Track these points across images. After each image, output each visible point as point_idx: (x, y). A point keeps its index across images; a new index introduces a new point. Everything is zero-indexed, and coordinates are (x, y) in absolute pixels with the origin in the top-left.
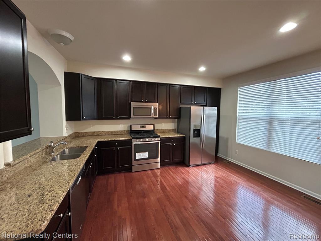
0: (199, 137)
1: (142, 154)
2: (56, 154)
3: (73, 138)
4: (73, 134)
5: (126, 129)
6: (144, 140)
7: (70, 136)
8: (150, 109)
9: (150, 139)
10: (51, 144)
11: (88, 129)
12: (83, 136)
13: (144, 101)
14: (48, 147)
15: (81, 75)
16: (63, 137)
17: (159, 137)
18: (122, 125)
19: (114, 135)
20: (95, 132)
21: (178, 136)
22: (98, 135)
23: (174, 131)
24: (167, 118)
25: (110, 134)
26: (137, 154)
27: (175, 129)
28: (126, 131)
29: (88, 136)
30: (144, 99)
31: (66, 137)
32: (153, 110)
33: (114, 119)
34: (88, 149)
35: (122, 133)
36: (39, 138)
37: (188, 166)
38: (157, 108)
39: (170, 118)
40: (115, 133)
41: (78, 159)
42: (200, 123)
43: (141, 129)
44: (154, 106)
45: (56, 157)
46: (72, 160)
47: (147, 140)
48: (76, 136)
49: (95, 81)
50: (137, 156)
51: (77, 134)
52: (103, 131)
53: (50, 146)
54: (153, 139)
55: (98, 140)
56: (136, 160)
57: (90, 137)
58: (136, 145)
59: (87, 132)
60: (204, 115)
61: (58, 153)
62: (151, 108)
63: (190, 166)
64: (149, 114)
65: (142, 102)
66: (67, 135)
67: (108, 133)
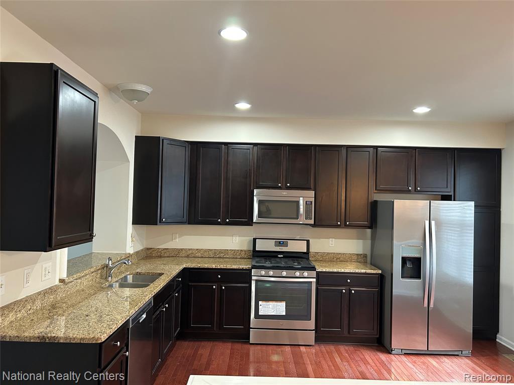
0: (419, 277)
1: (271, 304)
2: (115, 280)
3: (143, 259)
4: (142, 250)
5: (245, 248)
6: (278, 272)
7: (137, 253)
8: (295, 204)
9: (291, 273)
10: (109, 262)
11: (171, 242)
12: (160, 257)
13: (284, 186)
14: (104, 267)
15: (163, 140)
16: (126, 254)
17: (313, 269)
18: (238, 237)
19: (220, 258)
20: (182, 249)
21: (363, 271)
22: (188, 256)
23: (362, 259)
24: (337, 226)
25: (212, 256)
26: (260, 303)
27: (365, 256)
28: (245, 251)
29: (168, 257)
30: (284, 183)
31: (130, 255)
32: (301, 207)
33: (219, 224)
34: (163, 277)
35: (235, 255)
36: (92, 253)
37: (388, 351)
38: (311, 202)
39: (346, 226)
40: (222, 255)
41: (144, 289)
42: (421, 241)
43: (278, 249)
44: (304, 198)
45: (114, 285)
46: (136, 289)
47: (284, 273)
48: (148, 254)
49: (187, 149)
50: (260, 307)
51: (150, 251)
52: (197, 250)
53: (107, 266)
54: (298, 274)
55: (184, 266)
56: (257, 316)
57: (172, 259)
58: (259, 283)
59: (168, 249)
60: (433, 223)
61: (116, 280)
62: (298, 202)
63: (392, 350)
64: (295, 217)
65: (280, 188)
66: (132, 252)
67: (206, 254)
